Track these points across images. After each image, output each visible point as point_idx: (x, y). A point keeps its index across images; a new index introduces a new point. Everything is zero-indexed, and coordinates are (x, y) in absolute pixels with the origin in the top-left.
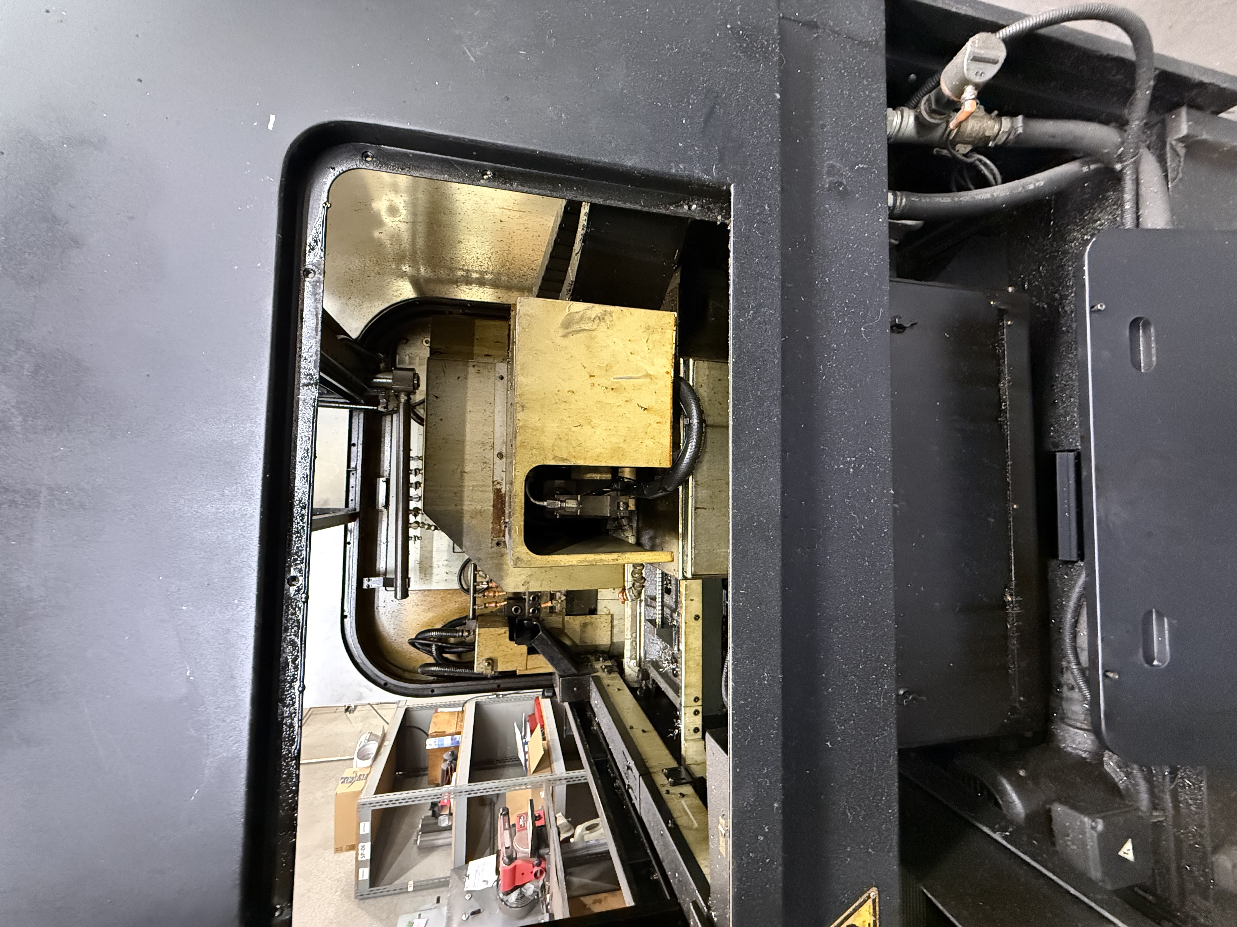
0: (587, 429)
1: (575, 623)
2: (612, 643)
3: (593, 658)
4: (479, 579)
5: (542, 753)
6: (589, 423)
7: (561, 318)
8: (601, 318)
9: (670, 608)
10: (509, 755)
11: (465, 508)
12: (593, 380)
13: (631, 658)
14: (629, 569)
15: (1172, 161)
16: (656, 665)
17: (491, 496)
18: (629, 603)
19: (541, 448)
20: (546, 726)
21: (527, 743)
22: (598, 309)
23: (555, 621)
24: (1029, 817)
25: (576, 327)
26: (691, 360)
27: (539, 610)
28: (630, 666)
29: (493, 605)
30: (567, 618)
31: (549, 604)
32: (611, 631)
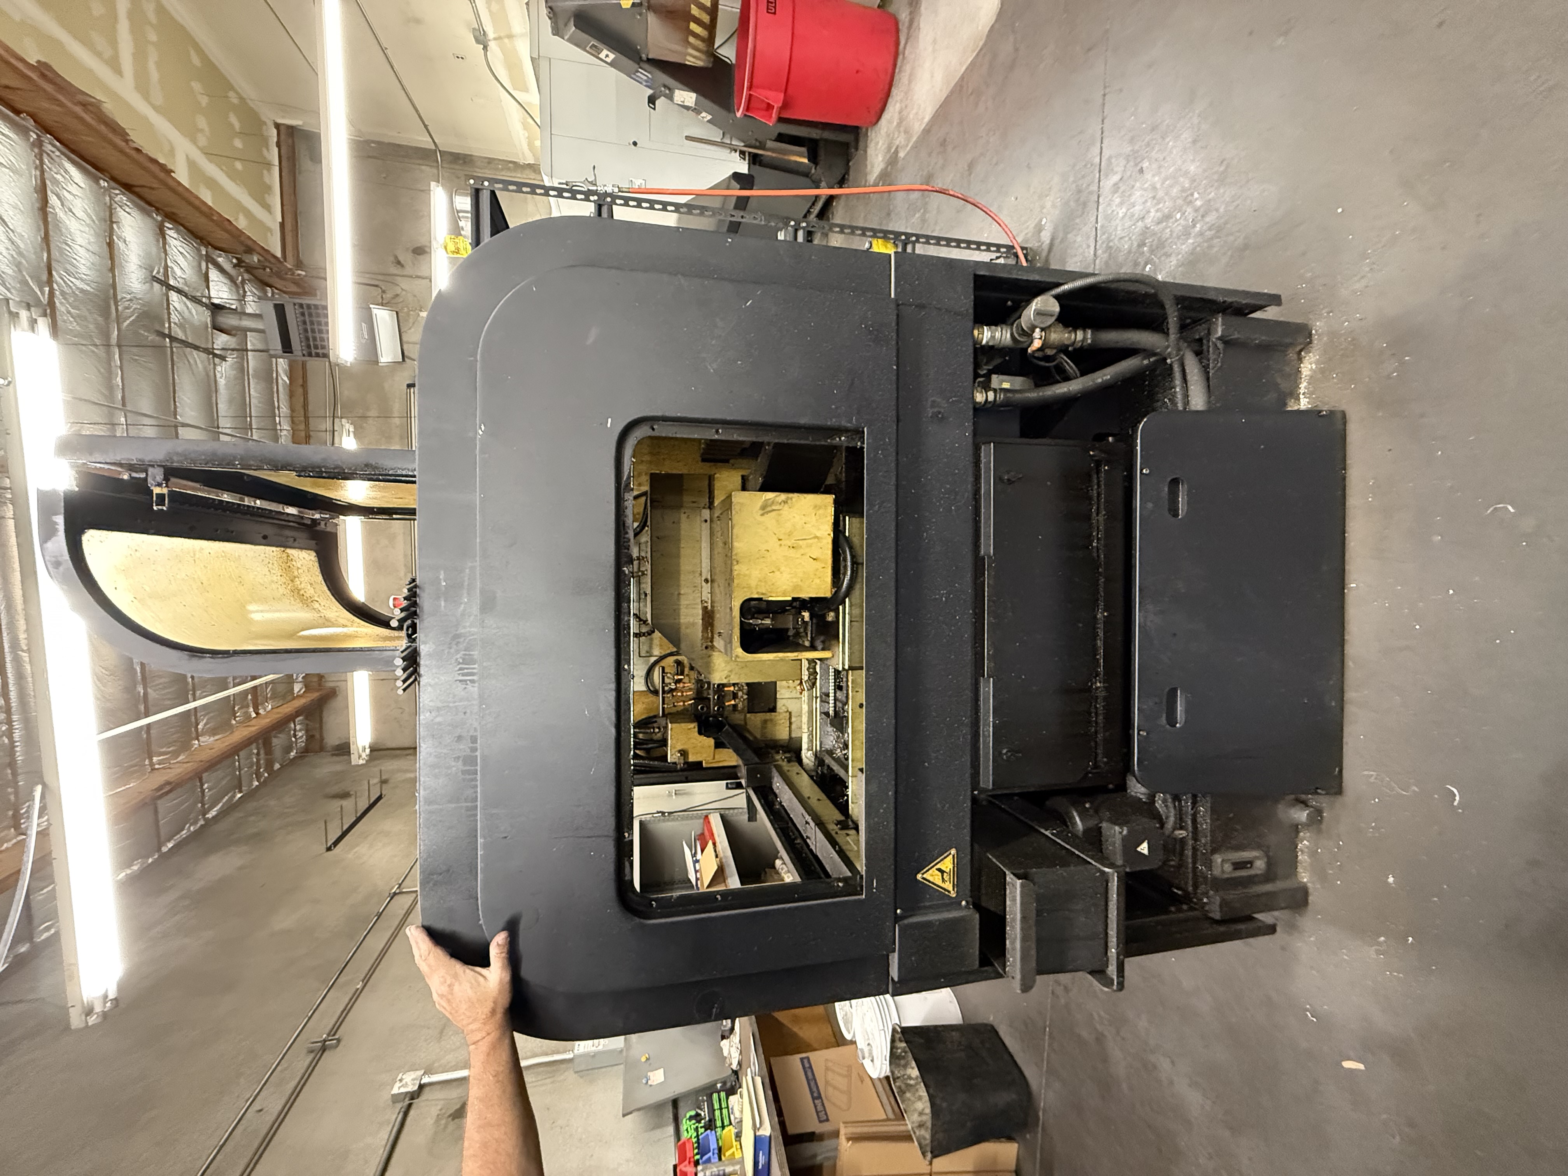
0: (777, 573)
1: (755, 720)
2: (791, 738)
3: (773, 751)
4: (667, 681)
5: (716, 868)
6: (779, 570)
7: (760, 504)
8: (785, 502)
9: (841, 701)
10: (678, 877)
11: (682, 621)
12: (780, 542)
13: (808, 750)
14: (805, 664)
15: (1213, 353)
16: (830, 753)
17: (700, 612)
18: (806, 693)
19: (749, 587)
20: (718, 844)
21: (697, 861)
22: (783, 496)
23: (738, 718)
24: (1085, 831)
25: (769, 509)
26: (847, 518)
27: (723, 708)
28: (807, 756)
29: (681, 704)
30: (748, 715)
31: (733, 702)
32: (790, 727)
